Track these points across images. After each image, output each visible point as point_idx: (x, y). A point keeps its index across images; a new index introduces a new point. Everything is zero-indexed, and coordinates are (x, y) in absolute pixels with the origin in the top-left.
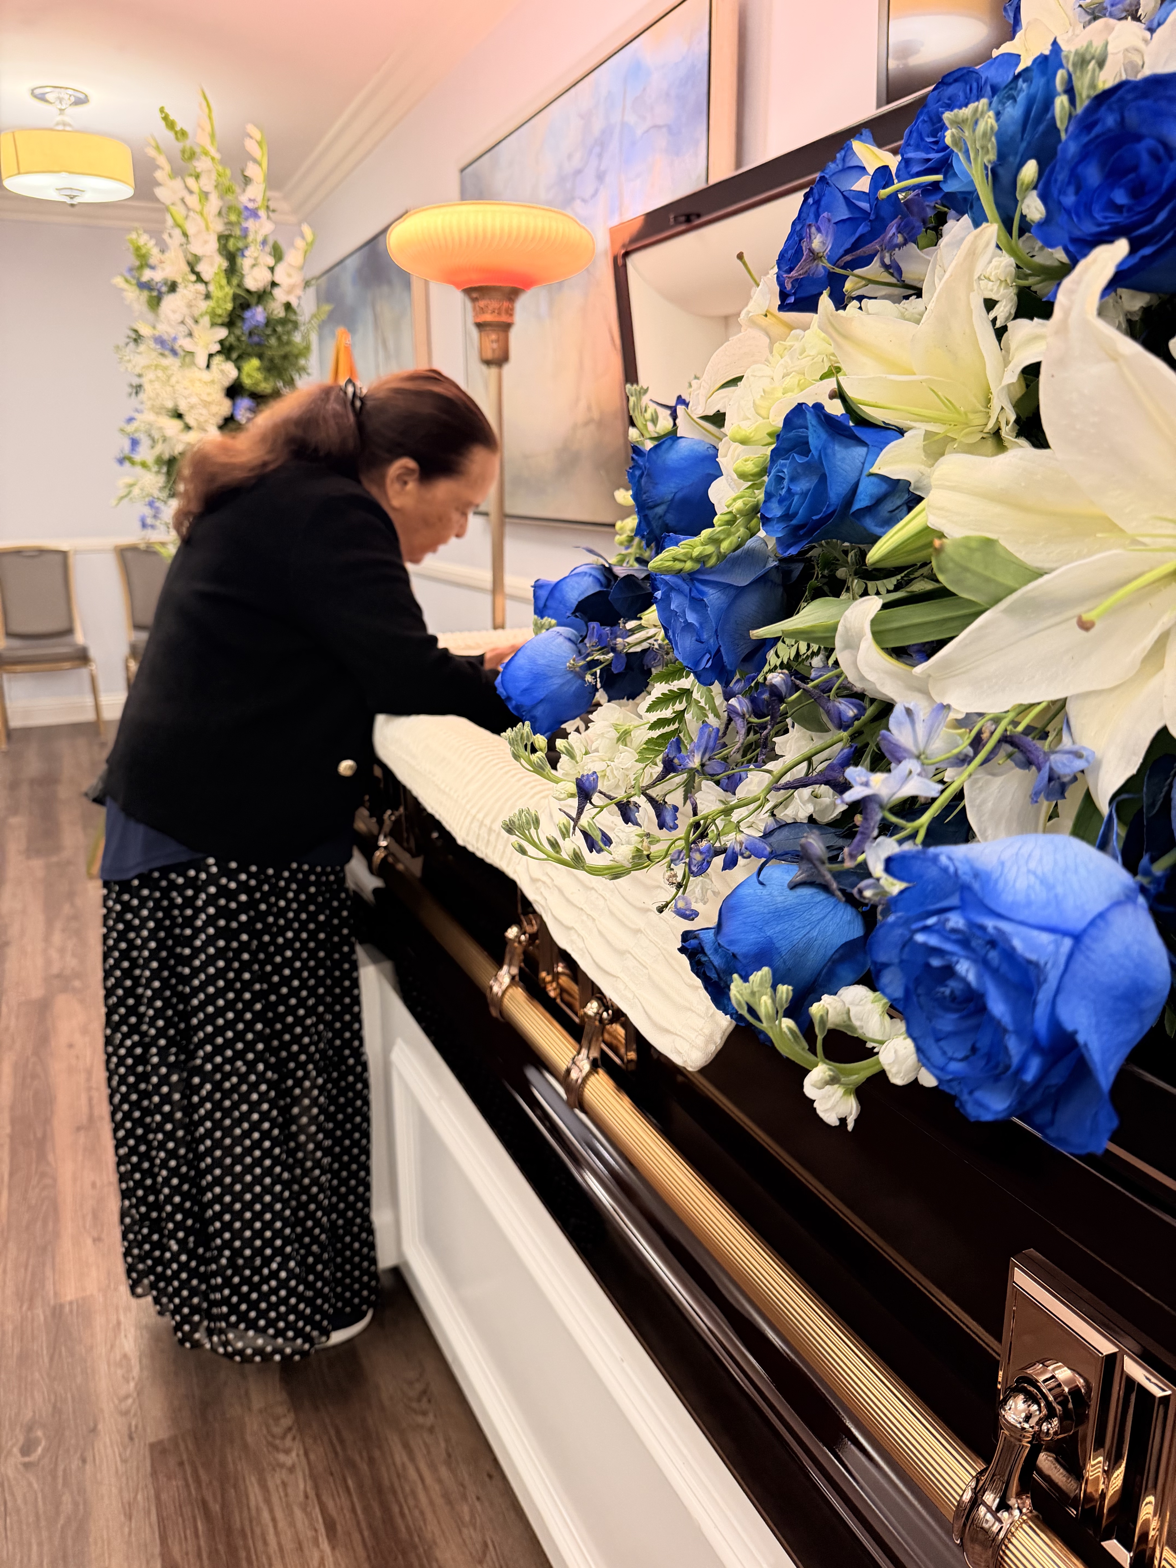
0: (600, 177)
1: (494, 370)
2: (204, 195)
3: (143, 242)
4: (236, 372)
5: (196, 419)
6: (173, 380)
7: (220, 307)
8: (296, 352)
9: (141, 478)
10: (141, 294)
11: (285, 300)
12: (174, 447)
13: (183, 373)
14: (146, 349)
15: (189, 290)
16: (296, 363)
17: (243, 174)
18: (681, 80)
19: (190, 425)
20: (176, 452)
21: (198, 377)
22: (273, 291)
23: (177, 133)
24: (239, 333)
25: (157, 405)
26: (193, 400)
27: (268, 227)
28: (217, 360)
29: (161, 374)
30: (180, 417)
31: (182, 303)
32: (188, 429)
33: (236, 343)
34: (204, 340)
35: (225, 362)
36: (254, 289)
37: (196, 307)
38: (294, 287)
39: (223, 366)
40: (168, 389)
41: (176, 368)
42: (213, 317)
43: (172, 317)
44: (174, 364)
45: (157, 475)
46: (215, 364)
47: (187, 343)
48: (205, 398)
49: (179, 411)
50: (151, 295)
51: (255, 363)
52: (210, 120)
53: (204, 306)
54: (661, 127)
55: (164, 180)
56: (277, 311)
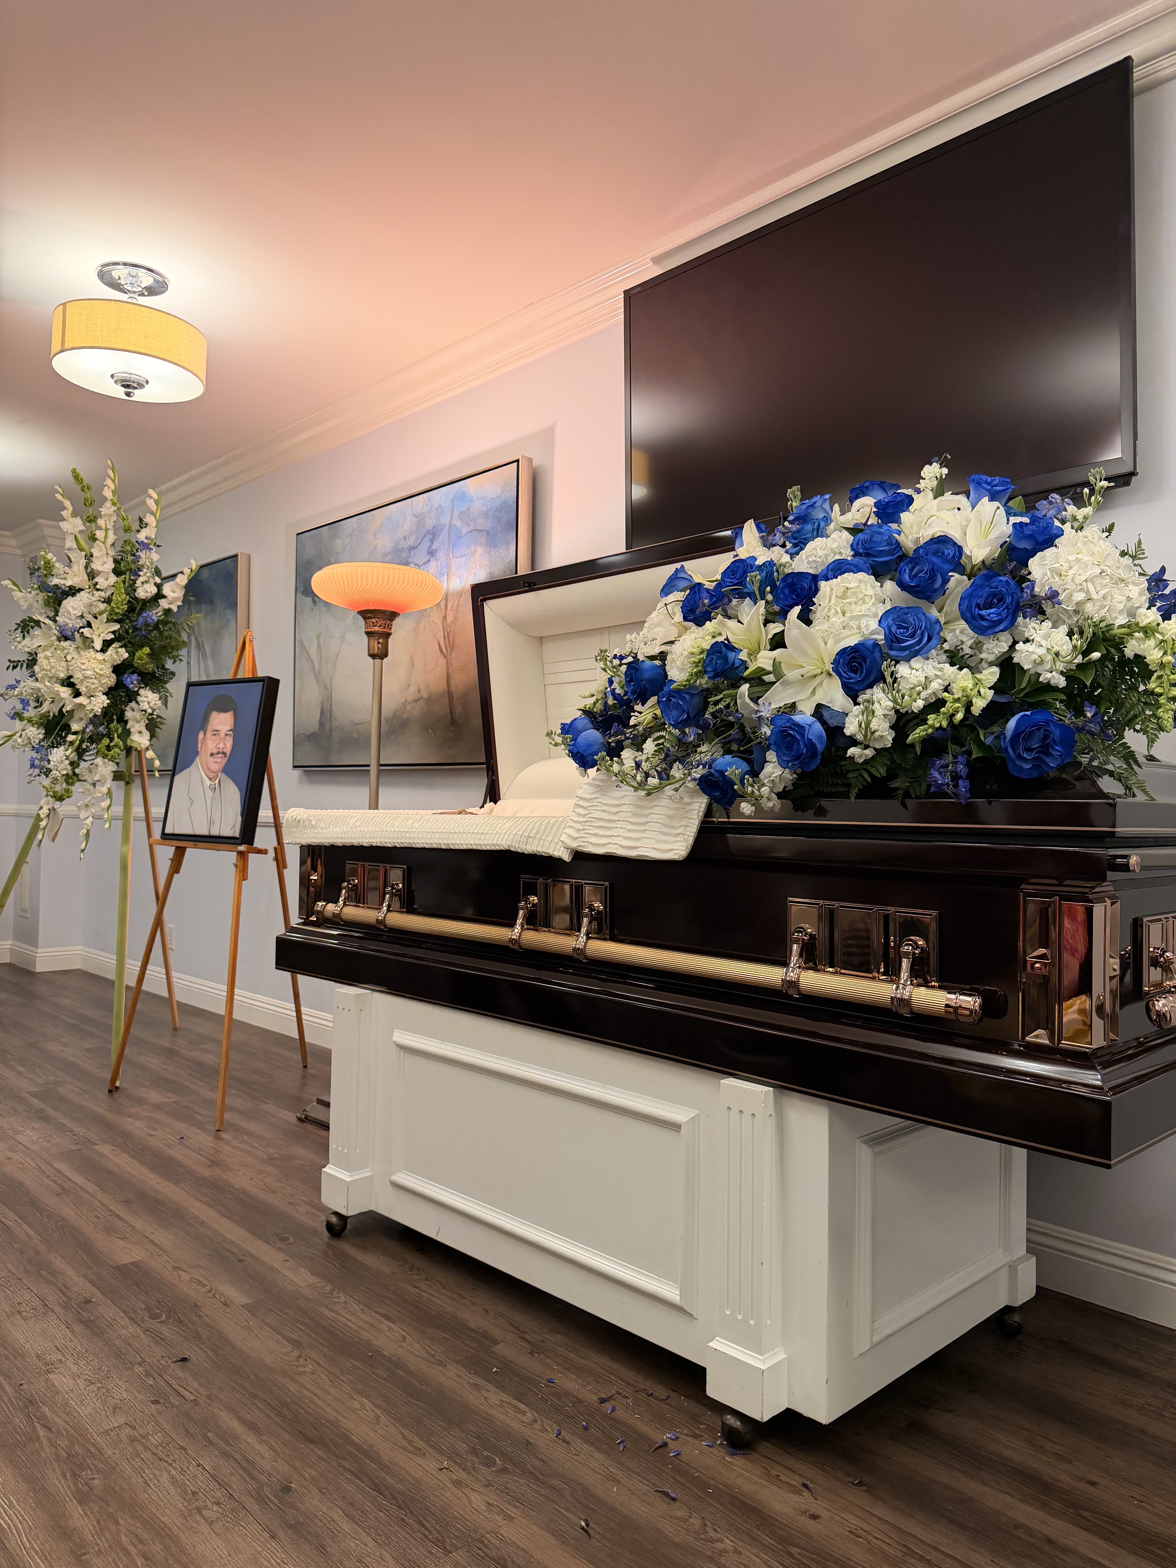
0: (432, 553)
1: (378, 661)
2: (107, 530)
3: (50, 558)
4: (126, 655)
5: (87, 687)
6: (69, 658)
7: (118, 608)
8: (173, 644)
9: (23, 730)
10: (38, 594)
11: (167, 608)
12: (63, 706)
13: (79, 653)
14: (44, 634)
15: (93, 595)
16: (171, 652)
17: (141, 520)
18: (497, 508)
19: (80, 691)
20: (64, 710)
21: (93, 656)
22: (159, 601)
23: (84, 486)
24: (127, 627)
25: (51, 675)
26: (89, 673)
27: (155, 557)
28: (114, 645)
29: (59, 652)
30: (71, 685)
31: (81, 603)
32: (77, 694)
33: (124, 634)
34: (100, 630)
35: (121, 647)
36: (143, 598)
37: (96, 606)
38: (176, 599)
39: (120, 650)
40: (64, 664)
41: (72, 648)
42: (111, 614)
43: (72, 612)
44: (71, 646)
45: (38, 728)
46: (111, 648)
47: (86, 631)
48: (98, 671)
49: (72, 680)
50: (48, 596)
51: (147, 650)
52: (114, 482)
53: (103, 606)
54: (481, 531)
55: (68, 517)
56: (160, 614)
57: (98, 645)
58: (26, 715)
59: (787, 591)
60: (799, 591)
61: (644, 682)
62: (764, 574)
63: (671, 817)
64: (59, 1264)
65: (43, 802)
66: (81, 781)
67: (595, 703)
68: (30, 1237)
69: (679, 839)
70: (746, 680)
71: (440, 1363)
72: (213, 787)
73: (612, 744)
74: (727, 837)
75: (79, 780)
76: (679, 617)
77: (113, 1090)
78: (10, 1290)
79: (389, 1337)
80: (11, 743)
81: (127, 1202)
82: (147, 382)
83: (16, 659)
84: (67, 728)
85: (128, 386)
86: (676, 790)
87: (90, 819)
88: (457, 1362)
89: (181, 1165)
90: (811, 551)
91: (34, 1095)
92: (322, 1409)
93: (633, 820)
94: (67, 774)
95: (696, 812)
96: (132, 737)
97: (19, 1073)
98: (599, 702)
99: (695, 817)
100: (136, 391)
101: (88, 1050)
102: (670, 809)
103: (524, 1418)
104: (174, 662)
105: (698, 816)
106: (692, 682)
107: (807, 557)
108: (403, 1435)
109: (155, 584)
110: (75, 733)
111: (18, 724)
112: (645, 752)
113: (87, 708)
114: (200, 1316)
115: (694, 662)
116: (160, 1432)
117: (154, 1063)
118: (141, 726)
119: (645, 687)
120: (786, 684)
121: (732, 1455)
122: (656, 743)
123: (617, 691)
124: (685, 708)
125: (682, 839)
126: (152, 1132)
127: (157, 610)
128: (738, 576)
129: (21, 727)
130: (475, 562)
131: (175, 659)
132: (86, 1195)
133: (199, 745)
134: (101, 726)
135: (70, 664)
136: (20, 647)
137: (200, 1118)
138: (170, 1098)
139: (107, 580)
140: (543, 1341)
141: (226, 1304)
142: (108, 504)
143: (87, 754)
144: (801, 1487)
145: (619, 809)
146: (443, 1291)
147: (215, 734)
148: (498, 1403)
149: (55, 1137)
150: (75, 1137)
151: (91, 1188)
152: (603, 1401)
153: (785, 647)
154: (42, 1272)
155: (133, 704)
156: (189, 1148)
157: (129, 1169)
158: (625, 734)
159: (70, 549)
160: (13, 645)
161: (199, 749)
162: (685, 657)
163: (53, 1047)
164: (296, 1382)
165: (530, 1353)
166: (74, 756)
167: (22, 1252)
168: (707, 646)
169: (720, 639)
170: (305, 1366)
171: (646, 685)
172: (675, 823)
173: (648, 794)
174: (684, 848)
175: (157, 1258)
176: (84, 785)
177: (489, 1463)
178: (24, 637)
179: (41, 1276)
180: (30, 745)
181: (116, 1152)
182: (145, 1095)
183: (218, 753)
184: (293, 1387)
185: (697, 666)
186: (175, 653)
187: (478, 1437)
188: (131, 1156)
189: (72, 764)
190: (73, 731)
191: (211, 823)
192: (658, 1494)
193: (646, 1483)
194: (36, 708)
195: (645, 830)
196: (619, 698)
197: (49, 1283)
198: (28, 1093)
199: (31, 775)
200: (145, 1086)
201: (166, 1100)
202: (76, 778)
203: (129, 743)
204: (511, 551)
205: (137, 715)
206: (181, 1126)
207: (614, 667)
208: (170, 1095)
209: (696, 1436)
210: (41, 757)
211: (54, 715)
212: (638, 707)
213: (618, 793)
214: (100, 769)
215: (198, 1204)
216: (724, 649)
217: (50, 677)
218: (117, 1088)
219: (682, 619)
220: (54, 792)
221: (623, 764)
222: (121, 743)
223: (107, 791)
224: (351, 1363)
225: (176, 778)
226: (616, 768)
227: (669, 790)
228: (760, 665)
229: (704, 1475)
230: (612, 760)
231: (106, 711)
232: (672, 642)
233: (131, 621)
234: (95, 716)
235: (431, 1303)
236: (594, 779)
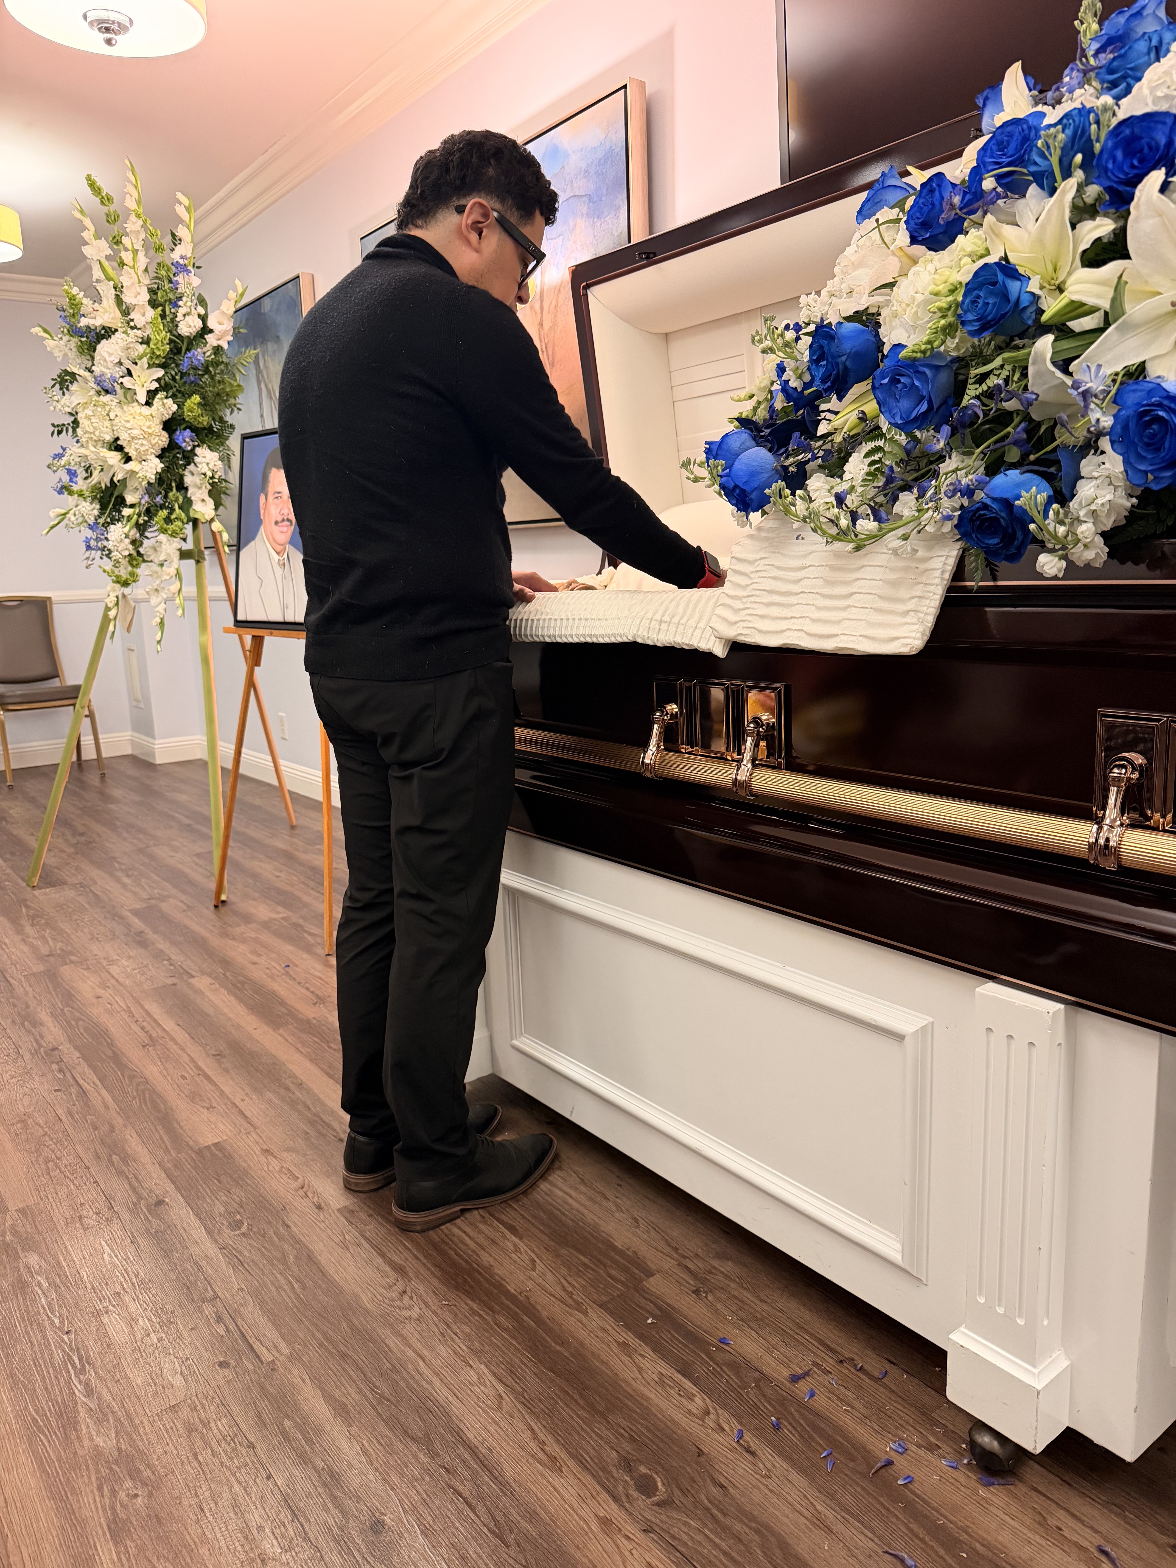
2: (135, 252)
3: (75, 293)
4: (175, 407)
5: (136, 450)
6: (112, 415)
7: (158, 349)
8: (228, 390)
9: (76, 506)
10: (69, 341)
11: (216, 345)
12: (114, 475)
13: (122, 408)
14: (82, 388)
15: (128, 335)
16: (227, 400)
17: (173, 235)
18: (600, 161)
19: (130, 455)
20: (115, 480)
21: (138, 412)
22: (206, 336)
23: (103, 198)
24: (173, 373)
25: (95, 438)
26: (136, 432)
27: (196, 281)
28: (159, 396)
29: (99, 409)
30: (120, 449)
31: (117, 347)
32: (128, 459)
33: (171, 382)
34: (143, 380)
35: (167, 398)
36: (188, 334)
37: (135, 349)
38: (225, 333)
39: (165, 401)
40: (107, 423)
41: (114, 404)
42: (151, 358)
43: (108, 359)
44: (112, 401)
45: (91, 503)
46: (156, 400)
47: (127, 381)
48: (146, 430)
49: (119, 443)
50: (81, 341)
51: (196, 398)
52: (136, 187)
53: (142, 348)
54: (581, 196)
55: (90, 239)
56: (208, 354)
57: (142, 397)
58: (75, 488)
59: (1119, 155)
60: (1146, 150)
61: (844, 358)
62: (1069, 132)
63: (894, 584)
64: (134, 1144)
65: (109, 588)
66: (148, 561)
67: (755, 409)
68: (107, 1107)
69: (908, 619)
70: (1045, 329)
71: (578, 1306)
72: (282, 562)
73: (791, 469)
74: (986, 612)
75: (144, 561)
76: (903, 237)
77: (219, 904)
78: (74, 1184)
79: (515, 1262)
80: (65, 521)
81: (219, 1056)
82: (131, 22)
83: (60, 423)
84: (121, 502)
85: (107, 30)
86: (905, 537)
87: (163, 606)
88: (601, 1306)
89: (282, 1003)
90: (1159, 79)
91: (136, 913)
92: (429, 1382)
93: (828, 591)
94: (130, 555)
95: (938, 573)
96: (194, 507)
97: (124, 886)
98: (762, 406)
99: (937, 581)
100: (117, 38)
101: (198, 855)
102: (892, 569)
103: (692, 1407)
104: (232, 412)
105: (942, 579)
106: (936, 344)
107: (1153, 90)
108: (533, 1431)
109: (199, 316)
110: (132, 506)
111: (71, 500)
112: (846, 476)
113: (140, 475)
114: (288, 1226)
115: (940, 309)
116: (226, 1416)
117: (267, 869)
118: (204, 493)
119: (845, 367)
120: (1129, 328)
121: (988, 1485)
122: (870, 459)
123: (793, 383)
124: (925, 393)
125: (915, 620)
126: (255, 959)
127: (205, 349)
128: (1010, 150)
129: (74, 503)
130: (575, 242)
131: (232, 408)
132: (175, 1047)
133: (262, 511)
134: (157, 495)
135: (114, 422)
136: (60, 407)
137: (309, 938)
138: (278, 913)
139: (144, 316)
140: (710, 1272)
141: (319, 1207)
142: (133, 218)
143: (150, 530)
144: (1097, 1554)
145: (802, 574)
146: (582, 1188)
147: (277, 498)
148: (656, 1379)
149: (151, 967)
150: (172, 968)
151: (181, 1036)
152: (795, 1379)
153: (1128, 257)
154: (114, 1156)
155: (191, 467)
156: (294, 979)
157: (226, 1010)
158: (809, 449)
159: (98, 281)
160: (52, 405)
161: (262, 517)
162: (918, 306)
163: (162, 852)
164: (399, 1335)
165: (694, 1292)
166: (134, 534)
167: (95, 1128)
168: (966, 276)
169: (993, 259)
170: (410, 1308)
171: (848, 363)
172: (903, 593)
173: (858, 548)
174: (919, 635)
175: (244, 1137)
176: (150, 567)
177: (646, 1487)
178: (64, 394)
179: (112, 1164)
180: (85, 524)
181: (213, 986)
182: (253, 911)
183: (283, 520)
184: (393, 1342)
185: (943, 317)
186: (232, 401)
187: (632, 1439)
188: (230, 992)
189: (133, 542)
190: (128, 503)
191: (284, 607)
192: (889, 1557)
193: (869, 1534)
194: (86, 478)
195: (849, 606)
196: (795, 395)
197: (120, 1173)
198: (130, 911)
199: (88, 558)
200: (254, 899)
201: (274, 916)
202: (141, 559)
203: (192, 514)
204: (622, 219)
205: (197, 480)
206: (288, 949)
207: (787, 344)
208: (280, 909)
209: (931, 1448)
210: (97, 538)
211: (106, 486)
212: (833, 403)
213: (800, 548)
214: (164, 547)
215: (297, 1057)
216: (1000, 277)
217: (96, 441)
218: (223, 902)
219: (908, 240)
220: (117, 576)
221: (811, 500)
222: (183, 515)
223: (175, 572)
224: (467, 1304)
225: (242, 553)
226: (800, 507)
227: (892, 540)
228: (1075, 298)
229: (951, 1522)
230: (793, 494)
231: (161, 479)
232: (891, 285)
233: (177, 365)
234: (149, 484)
235: (568, 1207)
236: (759, 529)
